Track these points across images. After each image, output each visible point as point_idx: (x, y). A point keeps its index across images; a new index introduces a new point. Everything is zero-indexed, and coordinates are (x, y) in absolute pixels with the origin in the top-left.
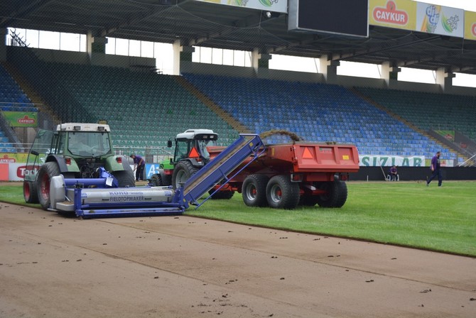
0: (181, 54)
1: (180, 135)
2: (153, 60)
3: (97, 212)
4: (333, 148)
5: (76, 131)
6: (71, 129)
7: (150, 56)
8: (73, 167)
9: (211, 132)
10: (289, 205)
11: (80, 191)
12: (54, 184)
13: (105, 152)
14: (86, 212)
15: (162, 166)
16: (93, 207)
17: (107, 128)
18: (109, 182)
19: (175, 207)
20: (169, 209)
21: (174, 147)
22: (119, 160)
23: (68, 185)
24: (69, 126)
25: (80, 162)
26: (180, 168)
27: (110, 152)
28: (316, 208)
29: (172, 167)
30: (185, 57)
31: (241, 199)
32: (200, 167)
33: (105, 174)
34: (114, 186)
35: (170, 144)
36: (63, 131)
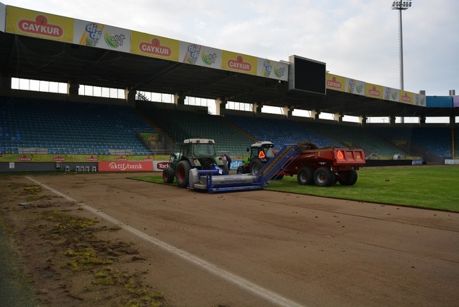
1: (253, 145)
3: (221, 189)
4: (352, 152)
5: (198, 143)
6: (195, 142)
8: (198, 163)
9: (270, 143)
10: (329, 184)
11: (211, 177)
12: (192, 174)
13: (212, 154)
14: (214, 189)
15: (243, 162)
16: (217, 186)
17: (213, 141)
18: (220, 172)
19: (258, 185)
20: (256, 187)
21: (250, 152)
22: (220, 159)
23: (200, 174)
24: (194, 141)
25: (200, 160)
26: (255, 163)
27: (215, 154)
28: (337, 185)
29: (249, 162)
30: (222, 106)
31: (296, 180)
32: (265, 163)
33: (217, 168)
34: (223, 174)
35: (248, 150)
36: (191, 144)
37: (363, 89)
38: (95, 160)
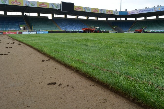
0: (52, 16)
2: (48, 17)
7: (47, 16)
30: (53, 16)
37: (90, 10)
38: (3, 32)
